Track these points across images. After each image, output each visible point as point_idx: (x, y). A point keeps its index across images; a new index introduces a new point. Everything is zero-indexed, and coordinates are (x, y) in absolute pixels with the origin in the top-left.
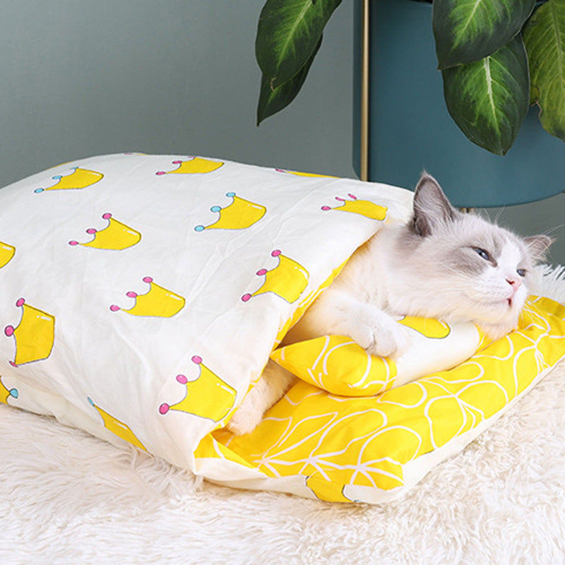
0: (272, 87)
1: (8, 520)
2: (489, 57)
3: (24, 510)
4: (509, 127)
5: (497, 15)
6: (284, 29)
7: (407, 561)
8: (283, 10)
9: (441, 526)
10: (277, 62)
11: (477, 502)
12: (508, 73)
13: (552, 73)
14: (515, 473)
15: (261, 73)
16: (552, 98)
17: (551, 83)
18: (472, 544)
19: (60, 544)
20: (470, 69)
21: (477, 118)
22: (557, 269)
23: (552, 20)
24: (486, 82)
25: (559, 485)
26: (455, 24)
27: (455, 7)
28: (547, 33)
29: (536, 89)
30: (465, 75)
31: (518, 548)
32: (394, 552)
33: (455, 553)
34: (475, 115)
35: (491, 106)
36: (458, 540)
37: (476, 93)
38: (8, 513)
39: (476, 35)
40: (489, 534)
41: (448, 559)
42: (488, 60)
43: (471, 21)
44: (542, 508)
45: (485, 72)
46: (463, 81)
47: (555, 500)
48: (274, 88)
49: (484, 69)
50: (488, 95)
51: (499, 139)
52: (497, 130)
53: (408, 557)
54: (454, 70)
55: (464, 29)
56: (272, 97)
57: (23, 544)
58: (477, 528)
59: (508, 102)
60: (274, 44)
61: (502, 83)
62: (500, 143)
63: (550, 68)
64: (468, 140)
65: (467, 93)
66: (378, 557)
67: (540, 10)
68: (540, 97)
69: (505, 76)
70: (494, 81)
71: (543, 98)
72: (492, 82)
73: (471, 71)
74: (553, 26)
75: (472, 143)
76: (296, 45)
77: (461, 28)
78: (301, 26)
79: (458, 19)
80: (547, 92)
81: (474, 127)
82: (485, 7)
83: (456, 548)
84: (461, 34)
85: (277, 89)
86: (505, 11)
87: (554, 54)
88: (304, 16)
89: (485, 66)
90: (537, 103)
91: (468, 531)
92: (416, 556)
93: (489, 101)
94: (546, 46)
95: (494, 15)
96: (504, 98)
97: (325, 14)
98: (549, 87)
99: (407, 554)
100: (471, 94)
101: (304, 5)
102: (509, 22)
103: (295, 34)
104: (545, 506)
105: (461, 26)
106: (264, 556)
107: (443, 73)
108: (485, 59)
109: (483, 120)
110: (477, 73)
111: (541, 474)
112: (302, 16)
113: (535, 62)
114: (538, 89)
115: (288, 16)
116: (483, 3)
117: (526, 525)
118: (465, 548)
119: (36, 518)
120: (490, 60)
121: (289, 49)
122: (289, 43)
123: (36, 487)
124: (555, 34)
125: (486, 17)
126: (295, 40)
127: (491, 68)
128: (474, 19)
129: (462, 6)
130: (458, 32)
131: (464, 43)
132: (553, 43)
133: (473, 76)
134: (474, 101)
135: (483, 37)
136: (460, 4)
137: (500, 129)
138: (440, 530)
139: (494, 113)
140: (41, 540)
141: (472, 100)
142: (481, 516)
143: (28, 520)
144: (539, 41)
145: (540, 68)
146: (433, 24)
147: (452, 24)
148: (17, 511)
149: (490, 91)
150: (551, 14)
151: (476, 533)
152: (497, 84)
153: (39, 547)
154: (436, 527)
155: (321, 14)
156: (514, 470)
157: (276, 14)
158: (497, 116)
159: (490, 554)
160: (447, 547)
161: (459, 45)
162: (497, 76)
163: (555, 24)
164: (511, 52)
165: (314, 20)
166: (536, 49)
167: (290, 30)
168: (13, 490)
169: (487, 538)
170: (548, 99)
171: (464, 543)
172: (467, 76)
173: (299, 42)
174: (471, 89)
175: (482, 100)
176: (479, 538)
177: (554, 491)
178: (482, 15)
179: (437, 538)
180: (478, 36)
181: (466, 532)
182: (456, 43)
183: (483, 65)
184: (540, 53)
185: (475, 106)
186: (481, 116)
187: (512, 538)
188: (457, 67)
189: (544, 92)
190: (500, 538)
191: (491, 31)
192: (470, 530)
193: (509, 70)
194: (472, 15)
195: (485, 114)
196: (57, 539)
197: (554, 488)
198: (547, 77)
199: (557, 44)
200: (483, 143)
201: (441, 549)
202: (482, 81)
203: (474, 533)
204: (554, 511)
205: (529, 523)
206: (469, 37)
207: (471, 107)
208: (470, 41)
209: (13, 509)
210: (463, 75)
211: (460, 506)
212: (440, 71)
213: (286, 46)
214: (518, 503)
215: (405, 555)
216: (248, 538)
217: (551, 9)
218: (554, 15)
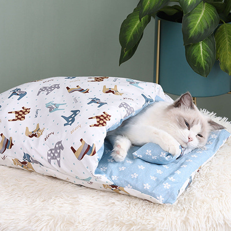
0: (124, 52)
1: (22, 197)
2: (202, 41)
3: (28, 194)
4: (208, 67)
5: (205, 26)
6: (130, 31)
7: (166, 216)
8: (129, 24)
9: (179, 204)
10: (126, 43)
11: (193, 196)
12: (208, 48)
13: (224, 49)
14: (207, 186)
15: (121, 47)
16: (224, 58)
17: (224, 52)
18: (190, 210)
19: (41, 206)
20: (195, 45)
21: (197, 63)
22: (224, 118)
23: (225, 30)
24: (200, 50)
25: (223, 191)
26: (190, 29)
27: (190, 23)
28: (223, 35)
29: (218, 55)
30: (193, 47)
31: (207, 213)
32: (162, 212)
33: (184, 213)
34: (196, 62)
35: (202, 59)
36: (185, 209)
37: (197, 54)
38: (22, 195)
39: (198, 33)
40: (197, 207)
41: (181, 215)
42: (201, 43)
43: (196, 28)
44: (217, 199)
45: (200, 47)
46: (192, 50)
47: (221, 196)
48: (125, 52)
49: (200, 46)
50: (201, 55)
51: (205, 71)
52: (204, 68)
53: (167, 214)
54: (189, 45)
55: (193, 31)
56: (125, 55)
57: (27, 206)
58: (192, 204)
59: (208, 58)
60: (126, 36)
61: (206, 51)
62: (205, 72)
63: (223, 47)
64: (194, 71)
65: (194, 54)
66: (156, 213)
67: (221, 27)
68: (220, 57)
69: (207, 48)
70: (203, 50)
71: (221, 58)
72: (203, 51)
73: (195, 46)
74: (225, 32)
75: (195, 72)
76: (133, 36)
77: (192, 31)
78: (135, 30)
79: (191, 27)
80: (222, 56)
81: (196, 66)
82: (201, 23)
83: (185, 211)
84: (192, 33)
85: (126, 52)
86: (208, 25)
87: (225, 43)
88: (137, 27)
89: (200, 45)
90: (219, 59)
91: (189, 206)
92: (170, 214)
93: (201, 57)
94: (223, 39)
95: (204, 26)
96: (206, 56)
97: (144, 26)
98: (223, 54)
99: (166, 213)
100: (195, 54)
101: (137, 22)
102: (209, 29)
103: (133, 32)
104: (218, 199)
105: (192, 30)
106: (115, 212)
107: (185, 46)
108: (200, 42)
109: (199, 64)
110: (197, 47)
111: (216, 187)
112: (136, 26)
113: (218, 45)
114: (219, 55)
115: (131, 26)
116: (200, 22)
117: (210, 205)
118: (188, 212)
119: (32, 197)
120: (202, 42)
121: (131, 38)
122: (131, 36)
123: (33, 187)
124: (226, 36)
125: (201, 27)
126: (133, 34)
127: (202, 45)
128: (197, 28)
129: (193, 23)
130: (191, 32)
131: (193, 36)
132: (225, 38)
133: (196, 48)
134: (196, 57)
135: (200, 34)
136: (192, 22)
137: (205, 67)
138: (179, 205)
139: (203, 61)
140: (34, 205)
141: (195, 57)
142: (194, 201)
143: (29, 198)
144: (220, 38)
145: (220, 47)
146: (182, 29)
147: (189, 29)
148: (26, 194)
149: (202, 54)
150: (225, 28)
151: (192, 206)
152: (204, 51)
153: (33, 207)
154: (178, 204)
155: (143, 26)
156: (207, 185)
157: (127, 26)
158: (204, 63)
159: (197, 214)
160: (181, 211)
161: (191, 37)
162: (204, 48)
163: (226, 32)
164: (209, 40)
165: (140, 28)
166: (219, 41)
167: (131, 31)
168: (25, 188)
169: (196, 209)
170: (223, 58)
171: (188, 209)
172: (194, 48)
173: (135, 35)
174: (195, 53)
175: (199, 57)
176: (193, 208)
177: (221, 193)
178: (200, 27)
179: (178, 208)
180: (198, 34)
181: (188, 206)
182: (190, 36)
183: (199, 44)
184: (220, 42)
185: (196, 59)
186: (198, 62)
187: (205, 209)
188: (191, 45)
189: (221, 56)
190: (201, 209)
191: (203, 32)
192: (190, 206)
193: (209, 47)
194: (196, 26)
195: (200, 62)
196: (40, 204)
197: (221, 192)
198: (223, 51)
199: (226, 39)
200: (199, 72)
201: (179, 211)
202: (199, 50)
203: (191, 206)
204: (221, 200)
205: (212, 205)
206: (195, 34)
207: (195, 59)
208: (195, 35)
209: (24, 194)
210: (192, 48)
211: (187, 198)
212: (184, 46)
213: (130, 37)
214: (208, 196)
215: (166, 214)
216: (110, 206)
217: (224, 27)
218: (226, 29)
